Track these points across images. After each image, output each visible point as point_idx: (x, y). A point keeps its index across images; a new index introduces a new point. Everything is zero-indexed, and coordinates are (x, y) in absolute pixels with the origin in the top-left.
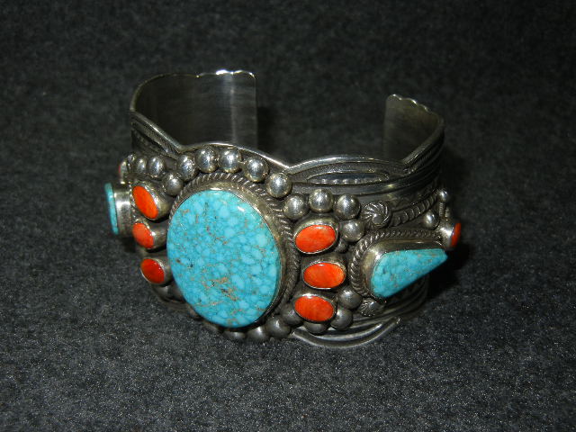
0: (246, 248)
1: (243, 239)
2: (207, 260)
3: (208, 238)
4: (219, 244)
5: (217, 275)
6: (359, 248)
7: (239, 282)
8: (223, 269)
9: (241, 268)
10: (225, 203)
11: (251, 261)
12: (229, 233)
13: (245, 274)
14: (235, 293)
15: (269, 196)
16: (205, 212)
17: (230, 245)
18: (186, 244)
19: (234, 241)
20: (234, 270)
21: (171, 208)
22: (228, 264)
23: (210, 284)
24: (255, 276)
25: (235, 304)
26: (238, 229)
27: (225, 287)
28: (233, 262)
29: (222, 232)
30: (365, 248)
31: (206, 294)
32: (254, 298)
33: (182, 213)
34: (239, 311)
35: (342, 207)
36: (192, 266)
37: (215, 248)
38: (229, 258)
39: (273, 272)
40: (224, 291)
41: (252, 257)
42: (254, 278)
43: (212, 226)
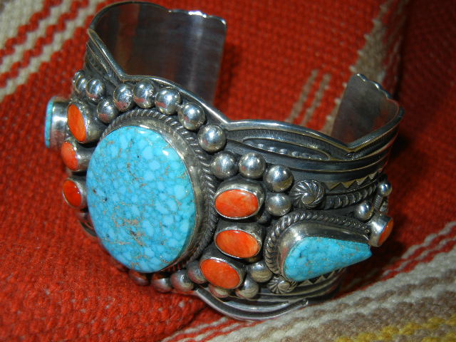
0: (163, 196)
1: (161, 186)
2: (123, 198)
3: (127, 176)
4: (137, 184)
5: (128, 215)
6: (280, 224)
7: (148, 228)
8: (136, 211)
9: (154, 215)
10: (150, 143)
11: (165, 211)
12: (149, 176)
13: (156, 223)
14: (143, 239)
15: (199, 147)
16: (129, 149)
17: (147, 188)
18: (105, 176)
19: (153, 185)
20: (146, 215)
21: (101, 135)
22: (142, 207)
23: (120, 222)
24: (165, 226)
25: (141, 249)
26: (158, 174)
27: (134, 230)
28: (147, 207)
29: (141, 173)
30: (287, 226)
31: (115, 231)
32: (161, 248)
33: (108, 143)
34: (143, 257)
35: (272, 178)
36: (106, 200)
37: (132, 188)
38: (143, 201)
39: (185, 227)
40: (133, 233)
41: (167, 206)
42: (163, 228)
43: (133, 163)
